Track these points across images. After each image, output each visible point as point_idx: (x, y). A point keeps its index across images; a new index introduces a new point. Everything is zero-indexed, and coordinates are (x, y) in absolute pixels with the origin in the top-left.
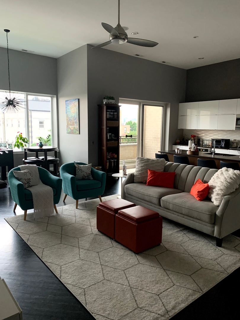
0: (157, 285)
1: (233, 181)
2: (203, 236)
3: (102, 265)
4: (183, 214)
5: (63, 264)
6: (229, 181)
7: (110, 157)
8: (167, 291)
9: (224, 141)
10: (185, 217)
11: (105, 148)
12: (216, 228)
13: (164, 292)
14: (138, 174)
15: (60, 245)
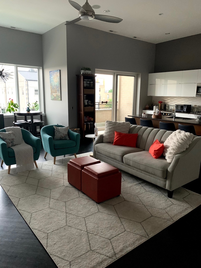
0: (111, 231)
1: (183, 142)
2: (158, 188)
3: (66, 213)
4: (141, 170)
5: (34, 212)
6: (180, 142)
7: (88, 120)
8: (118, 236)
9: (186, 107)
10: (143, 172)
11: (82, 113)
12: (167, 183)
13: (115, 236)
14: (106, 135)
15: (35, 195)
